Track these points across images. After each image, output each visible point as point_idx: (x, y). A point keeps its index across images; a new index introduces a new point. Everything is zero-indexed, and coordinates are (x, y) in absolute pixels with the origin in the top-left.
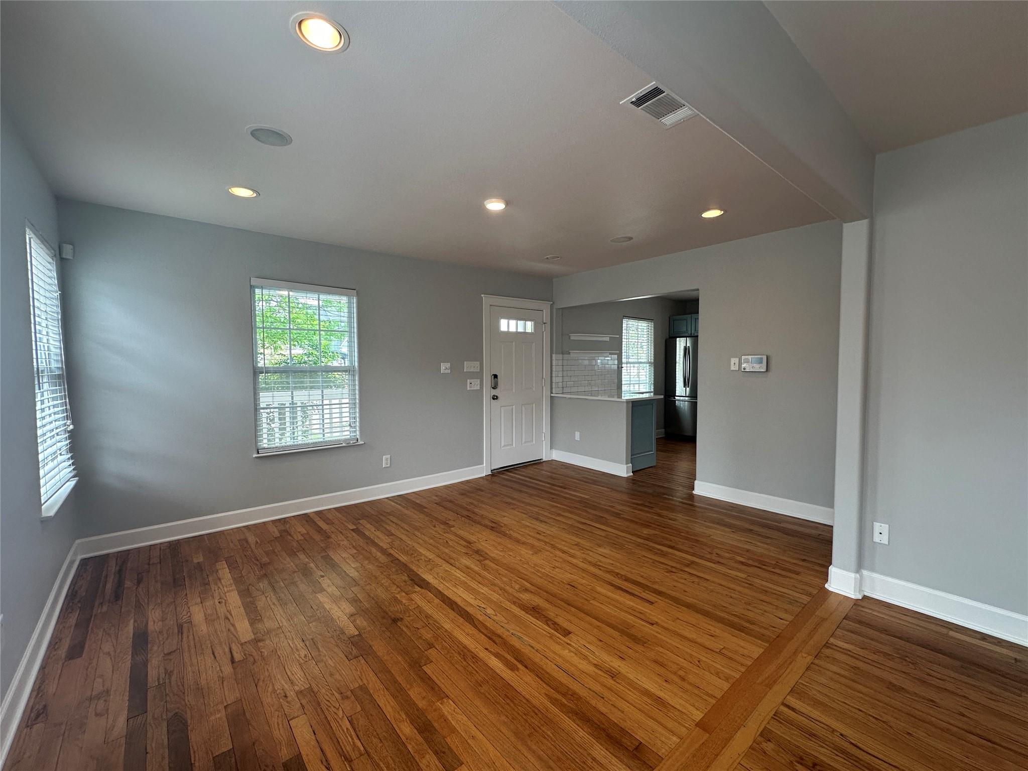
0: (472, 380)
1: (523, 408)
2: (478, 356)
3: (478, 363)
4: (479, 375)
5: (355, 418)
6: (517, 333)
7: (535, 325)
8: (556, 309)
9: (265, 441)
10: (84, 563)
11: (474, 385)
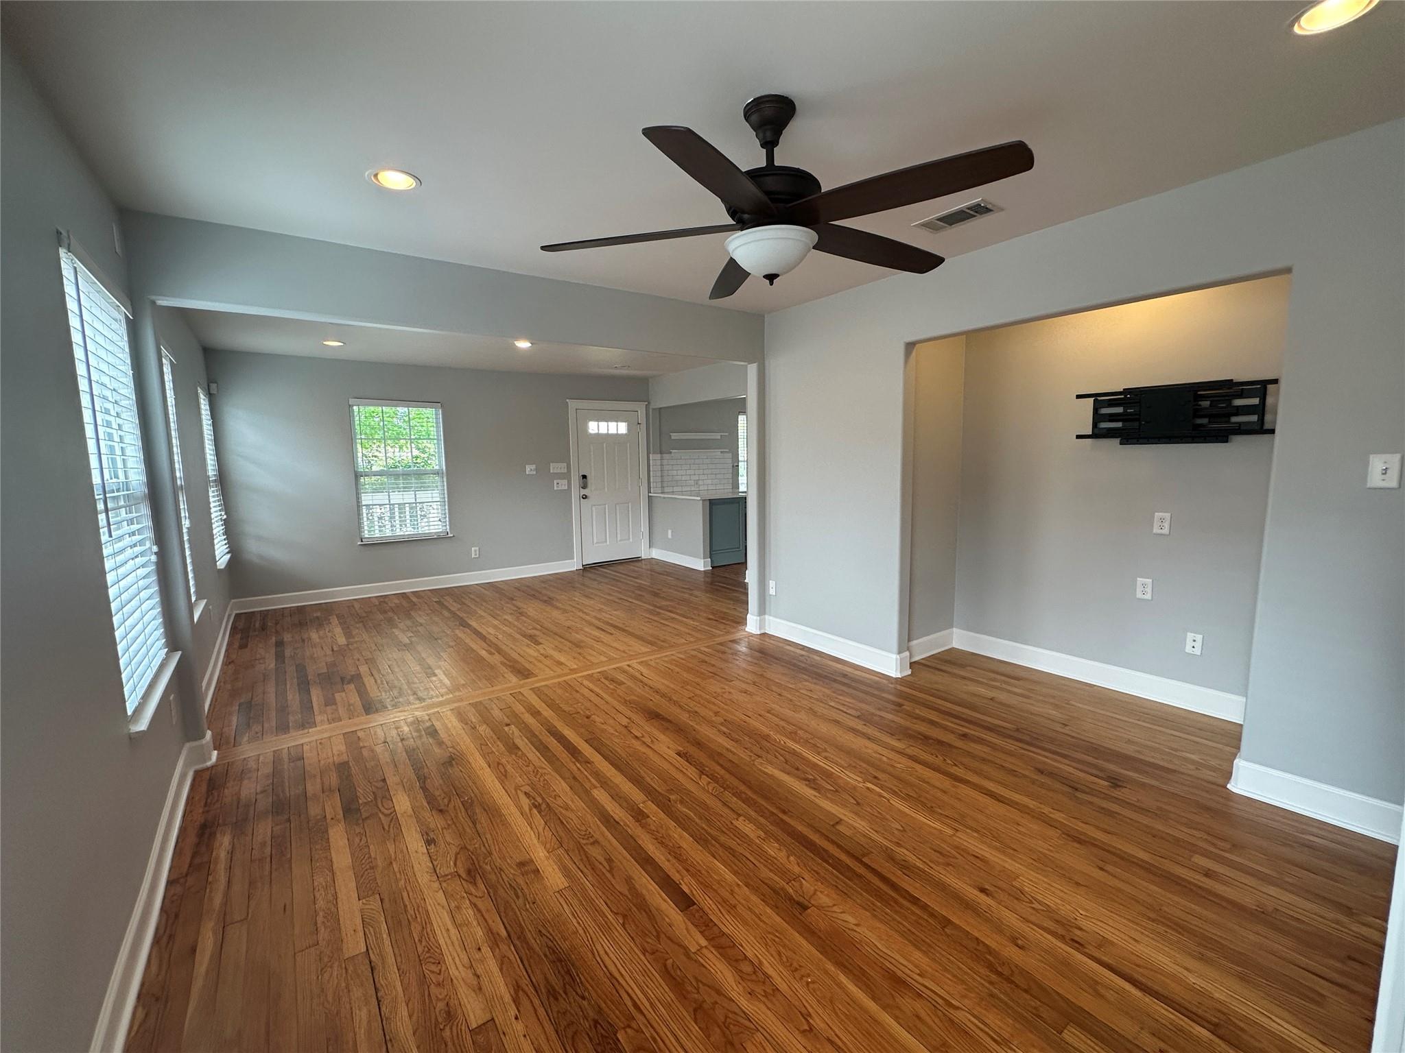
0: (559, 481)
1: (618, 508)
2: (565, 458)
3: (565, 464)
4: (567, 476)
5: (445, 514)
6: (608, 435)
7: (628, 425)
8: (653, 409)
9: (366, 532)
10: (237, 616)
11: (562, 485)
